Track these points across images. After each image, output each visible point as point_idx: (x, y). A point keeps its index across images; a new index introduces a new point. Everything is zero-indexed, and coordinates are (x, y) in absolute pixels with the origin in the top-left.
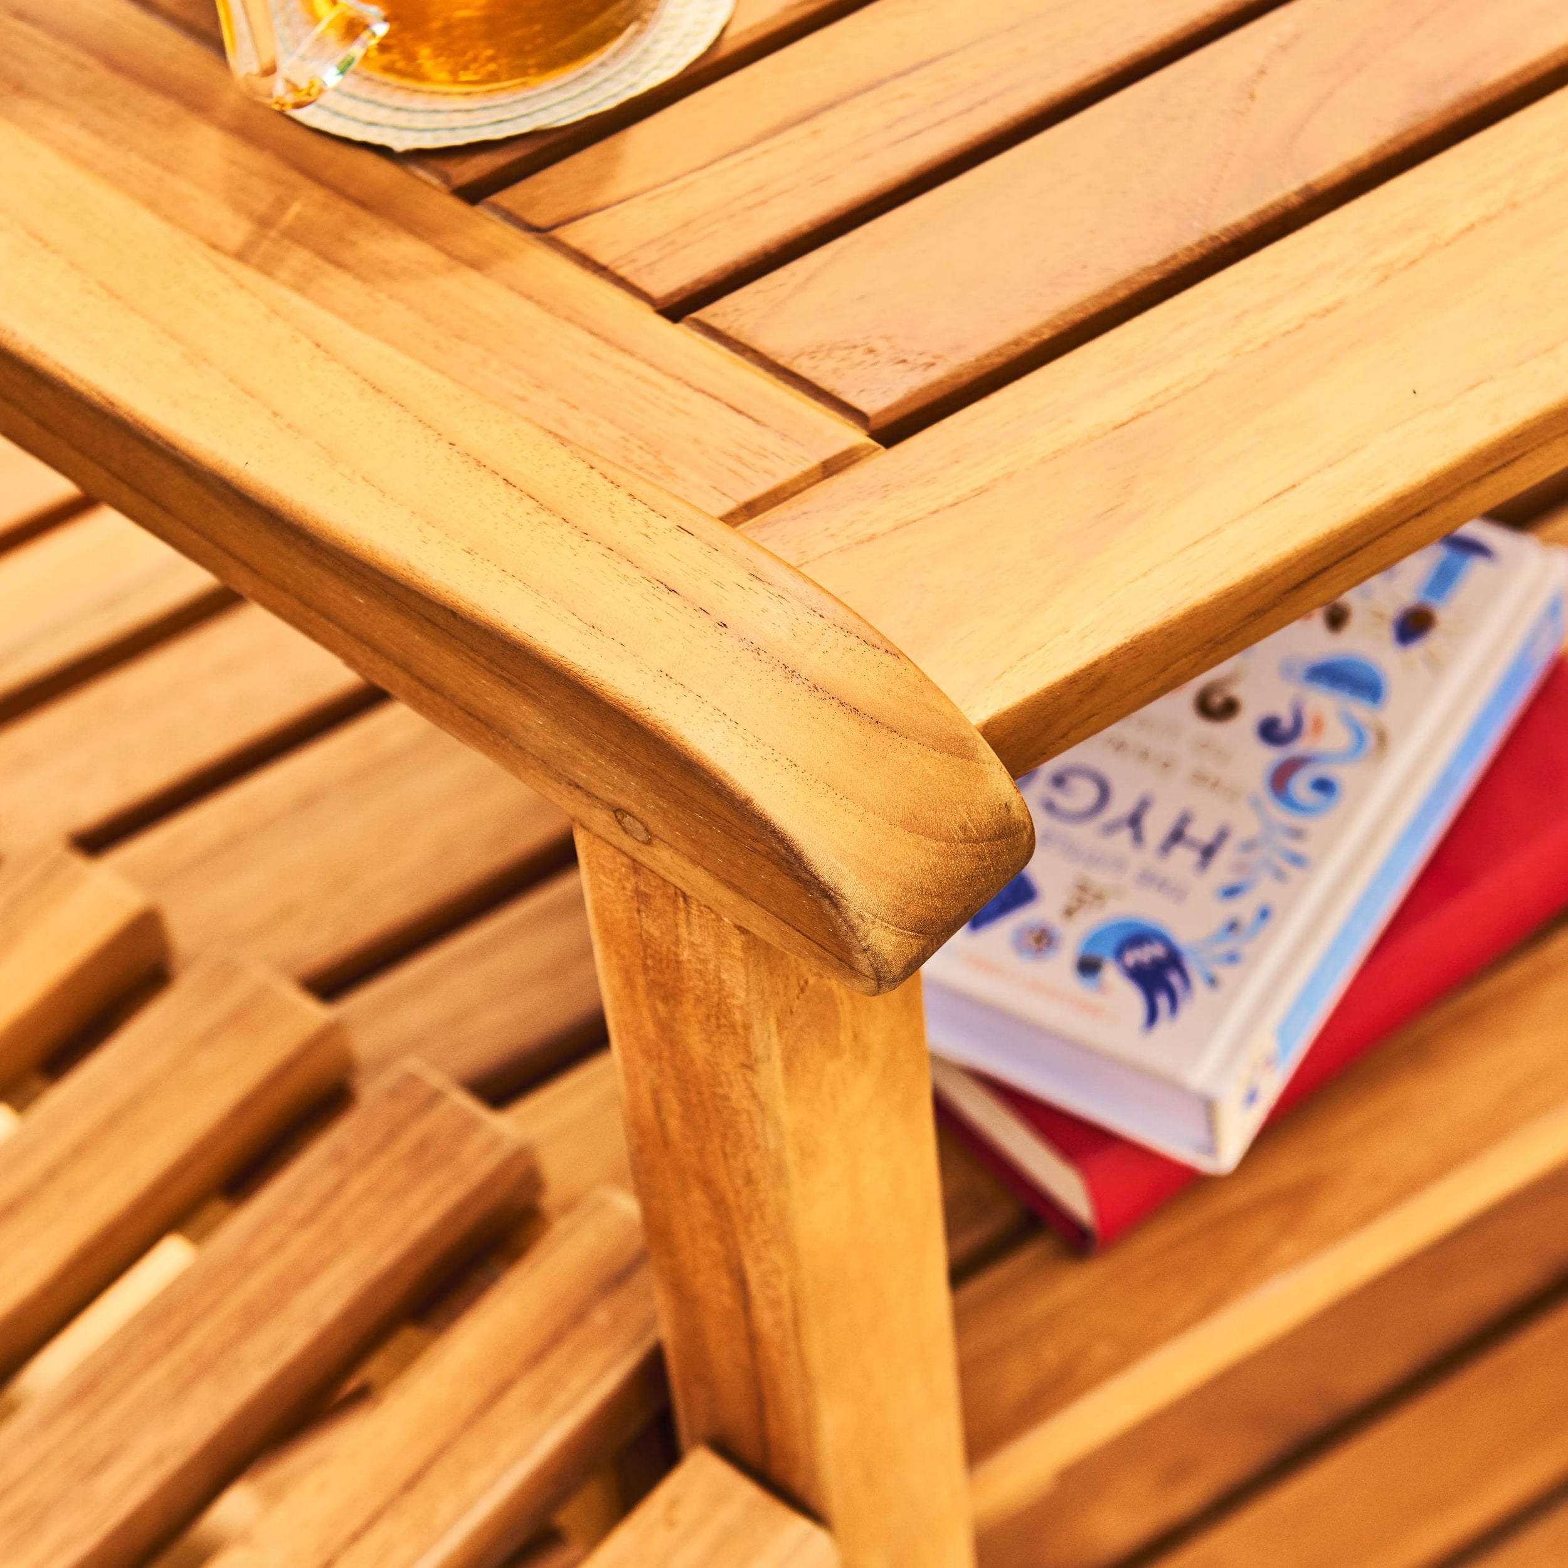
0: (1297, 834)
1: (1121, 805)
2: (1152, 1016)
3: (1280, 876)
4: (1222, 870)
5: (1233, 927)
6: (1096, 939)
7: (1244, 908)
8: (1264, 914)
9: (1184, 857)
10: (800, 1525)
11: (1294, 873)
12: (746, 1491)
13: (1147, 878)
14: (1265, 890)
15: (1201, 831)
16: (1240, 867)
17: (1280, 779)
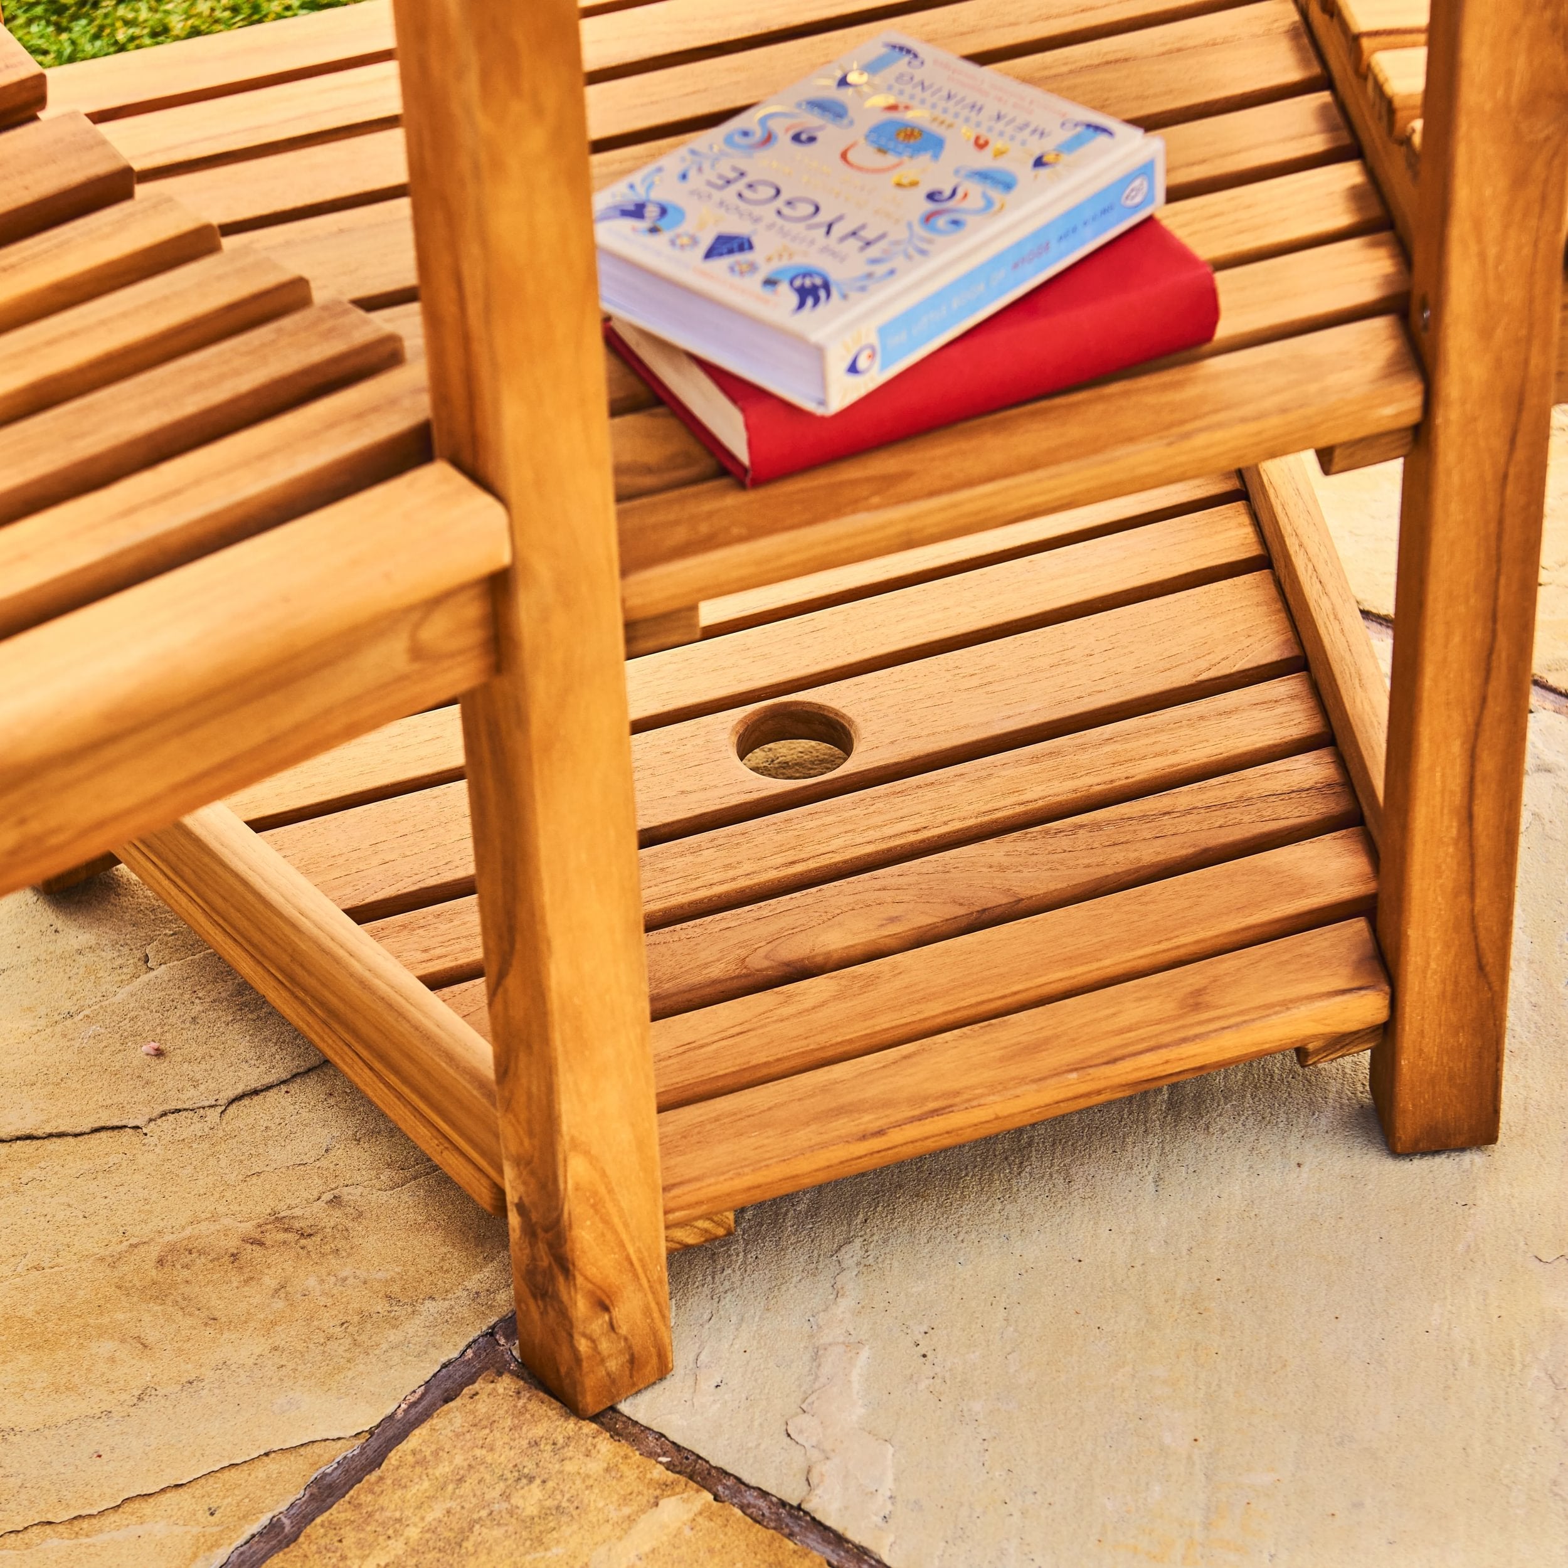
0: (930, 242)
1: (824, 217)
2: (801, 305)
3: (909, 257)
4: (874, 251)
5: (870, 276)
6: (781, 271)
7: (880, 269)
8: (892, 272)
9: (853, 244)
10: (486, 499)
11: (917, 257)
12: (461, 480)
13: (825, 250)
14: (898, 262)
15: (869, 234)
16: (885, 251)
17: (928, 218)
